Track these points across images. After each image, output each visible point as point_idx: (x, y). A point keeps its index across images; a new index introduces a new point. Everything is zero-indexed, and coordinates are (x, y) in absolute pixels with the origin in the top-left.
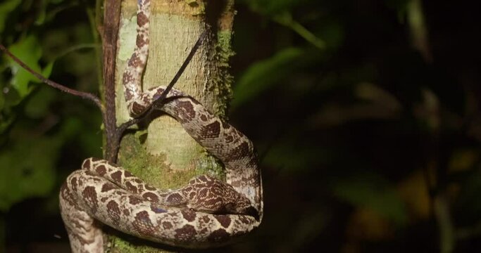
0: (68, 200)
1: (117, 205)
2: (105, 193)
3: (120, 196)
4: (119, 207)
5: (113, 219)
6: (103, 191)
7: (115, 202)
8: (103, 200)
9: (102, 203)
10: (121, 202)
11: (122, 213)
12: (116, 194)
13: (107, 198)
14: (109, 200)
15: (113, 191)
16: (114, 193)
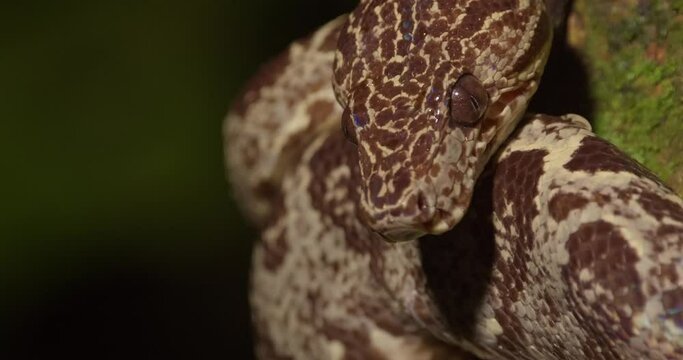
0: (339, 221)
1: (632, 257)
2: (580, 175)
3: (649, 221)
4: (643, 267)
5: (585, 321)
6: (572, 166)
7: (619, 241)
8: (562, 205)
9: (552, 223)
10: (659, 249)
11: (653, 306)
12: (634, 206)
13: (579, 202)
14: (588, 215)
15: (624, 178)
16: (624, 195)
